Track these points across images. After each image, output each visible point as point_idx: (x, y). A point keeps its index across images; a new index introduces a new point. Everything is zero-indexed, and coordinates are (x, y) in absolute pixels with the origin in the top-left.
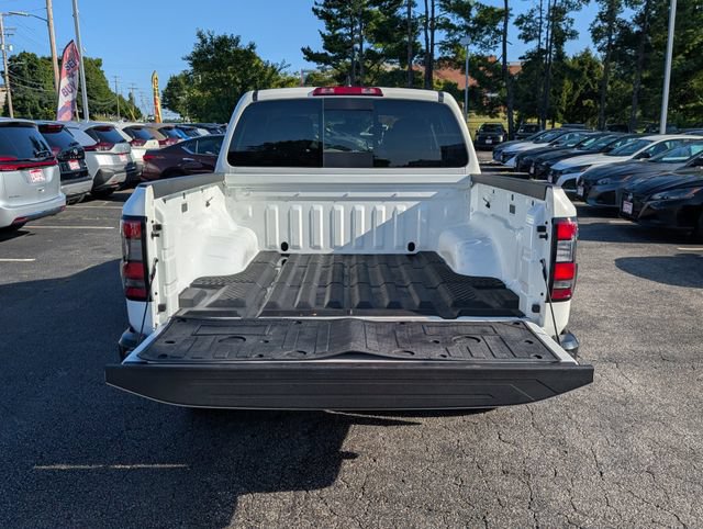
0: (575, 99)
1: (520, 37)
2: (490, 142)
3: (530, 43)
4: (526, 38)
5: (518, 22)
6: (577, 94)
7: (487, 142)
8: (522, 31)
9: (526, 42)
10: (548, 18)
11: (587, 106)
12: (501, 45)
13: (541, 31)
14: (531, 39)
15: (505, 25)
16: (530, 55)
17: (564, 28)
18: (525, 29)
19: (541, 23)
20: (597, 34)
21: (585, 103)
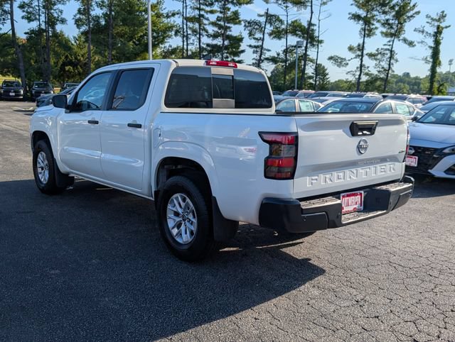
0: (60, 65)
1: (23, 18)
2: (13, 94)
3: (32, 23)
4: (30, 20)
5: (22, 7)
6: (61, 62)
7: (11, 94)
8: (25, 13)
9: (29, 22)
10: (44, 7)
11: (68, 71)
12: (9, 22)
13: (39, 16)
14: (33, 21)
15: (12, 7)
16: (33, 31)
17: (55, 15)
18: (27, 12)
19: (39, 10)
20: (78, 23)
21: (67, 68)
